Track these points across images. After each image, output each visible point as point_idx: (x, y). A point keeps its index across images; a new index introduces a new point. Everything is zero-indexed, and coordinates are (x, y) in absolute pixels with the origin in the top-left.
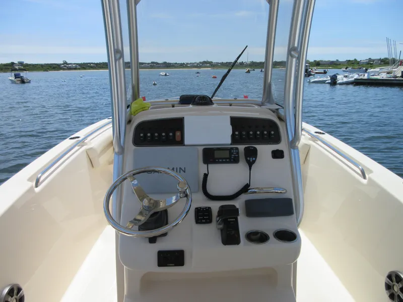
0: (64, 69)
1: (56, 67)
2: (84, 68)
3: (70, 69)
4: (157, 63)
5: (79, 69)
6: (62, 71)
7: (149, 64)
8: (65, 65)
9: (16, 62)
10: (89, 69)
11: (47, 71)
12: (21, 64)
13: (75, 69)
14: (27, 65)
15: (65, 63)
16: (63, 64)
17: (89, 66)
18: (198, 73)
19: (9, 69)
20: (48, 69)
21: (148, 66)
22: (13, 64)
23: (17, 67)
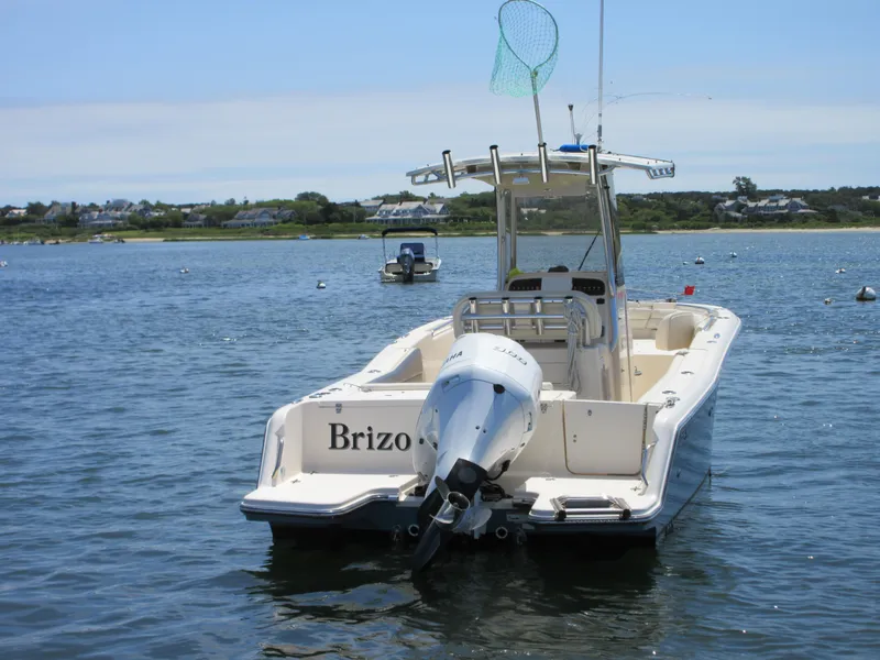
0: (729, 222)
1: (696, 211)
2: (832, 219)
3: (757, 219)
5: (804, 221)
6: (716, 231)
8: (741, 199)
10: (855, 222)
11: (650, 230)
13: (784, 220)
15: (746, 190)
16: (733, 196)
17: (864, 208)
20: (656, 219)
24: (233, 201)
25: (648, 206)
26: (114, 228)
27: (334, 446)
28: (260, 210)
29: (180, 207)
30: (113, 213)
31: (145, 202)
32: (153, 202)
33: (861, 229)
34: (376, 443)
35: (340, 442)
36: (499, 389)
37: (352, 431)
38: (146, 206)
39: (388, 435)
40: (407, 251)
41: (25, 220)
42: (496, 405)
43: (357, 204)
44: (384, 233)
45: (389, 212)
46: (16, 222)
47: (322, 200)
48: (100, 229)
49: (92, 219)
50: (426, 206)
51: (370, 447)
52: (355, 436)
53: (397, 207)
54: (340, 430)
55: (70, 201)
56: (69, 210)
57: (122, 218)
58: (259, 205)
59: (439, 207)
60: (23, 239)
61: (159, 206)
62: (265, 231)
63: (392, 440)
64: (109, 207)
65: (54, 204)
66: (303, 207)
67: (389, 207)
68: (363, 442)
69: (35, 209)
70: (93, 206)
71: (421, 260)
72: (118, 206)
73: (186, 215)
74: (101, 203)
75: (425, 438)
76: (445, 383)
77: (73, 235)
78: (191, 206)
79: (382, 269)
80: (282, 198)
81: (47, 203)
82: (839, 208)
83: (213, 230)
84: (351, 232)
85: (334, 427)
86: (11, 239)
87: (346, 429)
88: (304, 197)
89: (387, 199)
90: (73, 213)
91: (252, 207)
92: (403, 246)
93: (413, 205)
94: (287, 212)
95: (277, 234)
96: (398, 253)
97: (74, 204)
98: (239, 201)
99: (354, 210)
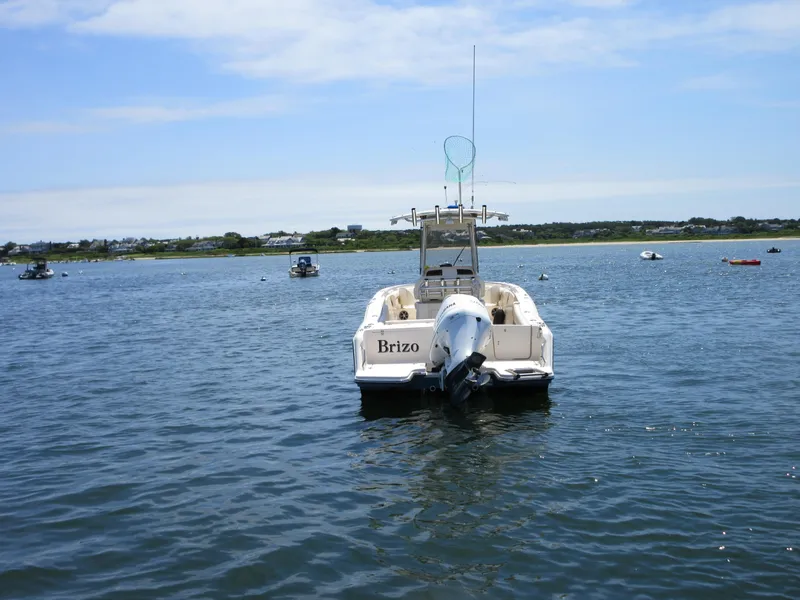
4: (710, 222)
7: (681, 224)
9: (343, 227)
11: (408, 249)
12: (354, 231)
14: (368, 234)
18: (774, 251)
19: (324, 244)
20: (411, 243)
21: (677, 232)
22: (335, 231)
23: (342, 240)
24: (190, 238)
25: (405, 236)
26: (127, 253)
27: (380, 351)
28: (206, 242)
29: (162, 241)
30: (127, 245)
31: (143, 239)
32: (148, 239)
33: (514, 246)
34: (402, 348)
35: (384, 349)
36: (479, 319)
37: (389, 344)
38: (145, 241)
39: (408, 345)
40: (303, 261)
41: (78, 249)
42: (478, 326)
43: (257, 238)
44: (290, 252)
45: (274, 242)
46: (74, 250)
47: (238, 236)
48: (121, 253)
49: (115, 248)
50: (293, 238)
51: (399, 351)
52: (391, 346)
53: (278, 239)
54: (383, 343)
55: (103, 239)
56: (103, 244)
57: (132, 247)
58: (205, 239)
59: (300, 239)
60: (78, 259)
61: (152, 241)
62: (209, 253)
63: (410, 347)
64: (124, 241)
65: (94, 240)
66: (229, 240)
67: (274, 239)
68: (395, 349)
69: (84, 244)
70: (115, 242)
71: (310, 265)
72: (129, 241)
73: (166, 246)
74: (119, 239)
75: (439, 344)
76: (452, 317)
77: (106, 257)
78: (168, 241)
79: (290, 270)
80: (217, 235)
81: (91, 240)
82: (502, 235)
83: (181, 253)
84: (255, 252)
85: (380, 342)
86: (71, 260)
87: (386, 343)
88: (228, 235)
89: (272, 235)
90: (105, 245)
91: (201, 241)
92: (300, 259)
93: (287, 238)
94: (220, 243)
95: (216, 254)
96: (297, 262)
97: (105, 241)
98: (194, 237)
99: (256, 242)
